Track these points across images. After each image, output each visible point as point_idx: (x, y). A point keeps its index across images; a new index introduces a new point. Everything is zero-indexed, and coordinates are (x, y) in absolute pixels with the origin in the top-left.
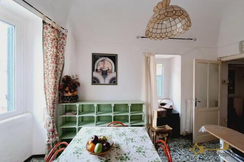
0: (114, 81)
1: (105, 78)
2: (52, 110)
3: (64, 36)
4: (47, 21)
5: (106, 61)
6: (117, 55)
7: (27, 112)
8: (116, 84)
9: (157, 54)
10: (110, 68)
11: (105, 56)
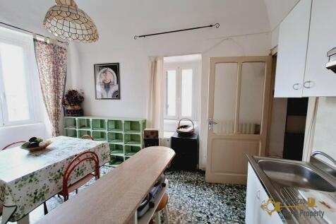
0: (117, 96)
1: (107, 91)
2: (54, 122)
3: (63, 50)
4: (38, 38)
5: (108, 73)
6: (118, 64)
7: (41, 122)
8: (119, 99)
9: (166, 56)
10: (112, 80)
11: (106, 67)
